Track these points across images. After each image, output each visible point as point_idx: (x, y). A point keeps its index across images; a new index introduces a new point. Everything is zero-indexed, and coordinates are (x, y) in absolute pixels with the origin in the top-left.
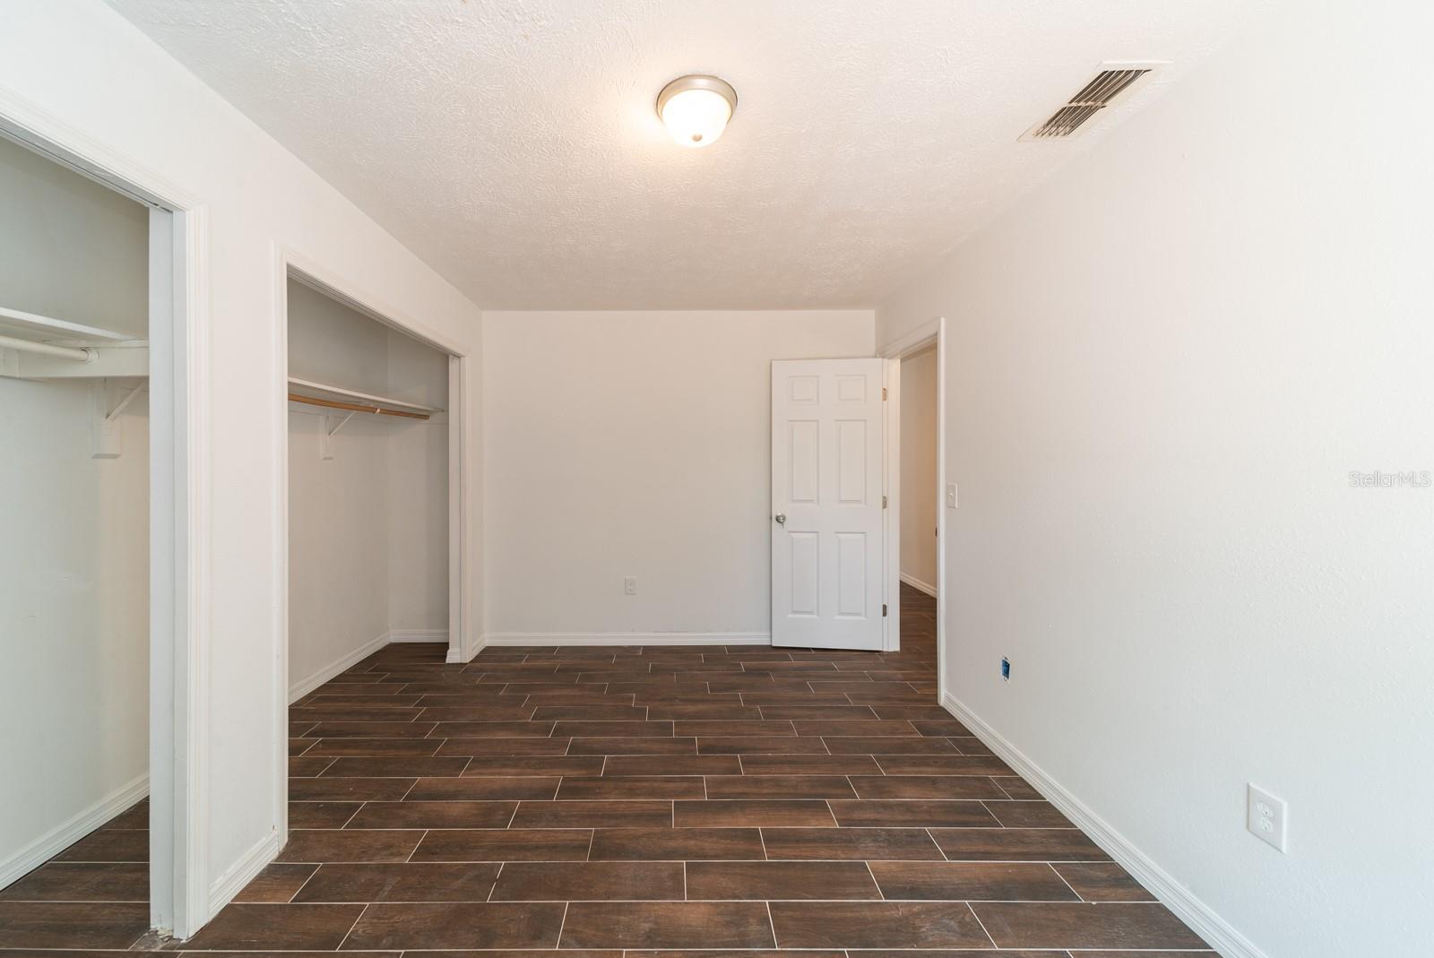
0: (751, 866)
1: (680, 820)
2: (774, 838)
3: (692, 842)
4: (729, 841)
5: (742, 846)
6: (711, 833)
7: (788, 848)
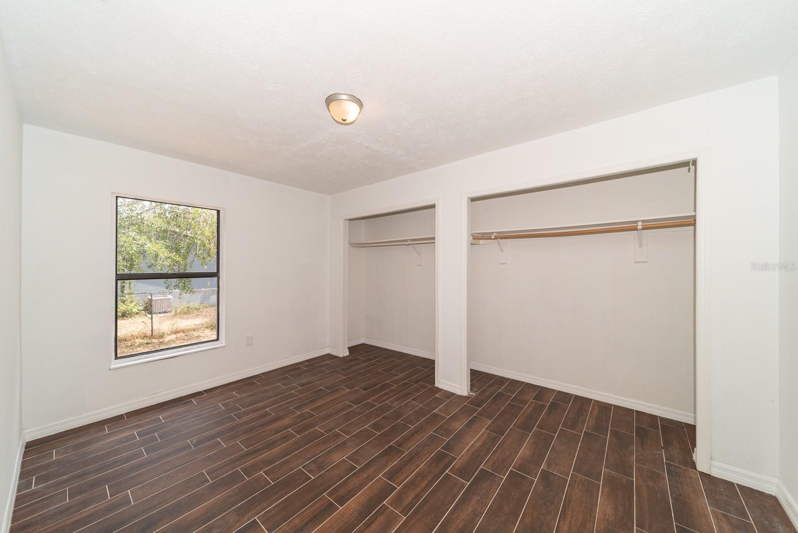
0: (330, 486)
1: (382, 481)
2: (329, 508)
3: (365, 476)
4: (350, 489)
5: (342, 492)
6: (361, 486)
7: (318, 508)
